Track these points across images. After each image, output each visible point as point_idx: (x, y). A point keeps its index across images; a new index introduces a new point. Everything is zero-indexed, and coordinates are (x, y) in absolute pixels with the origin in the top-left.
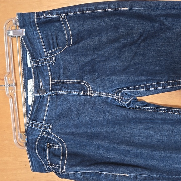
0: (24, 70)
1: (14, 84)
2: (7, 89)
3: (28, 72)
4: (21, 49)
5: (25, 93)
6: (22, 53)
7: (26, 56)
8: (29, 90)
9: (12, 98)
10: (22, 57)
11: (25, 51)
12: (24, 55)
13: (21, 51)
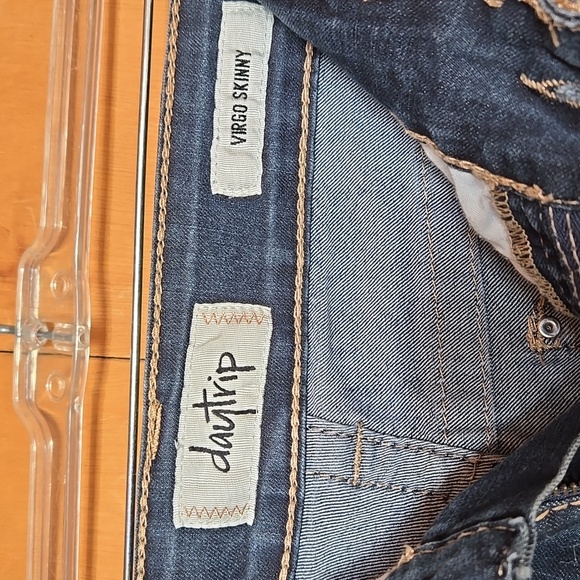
0: (175, 212)
1: (83, 328)
2: (26, 357)
3: (201, 238)
4: (173, 41)
5: (155, 413)
6: (171, 74)
7: (202, 103)
8: (190, 396)
9: (57, 436)
10: (169, 104)
11: (205, 63)
12: (193, 88)
13: (173, 57)
